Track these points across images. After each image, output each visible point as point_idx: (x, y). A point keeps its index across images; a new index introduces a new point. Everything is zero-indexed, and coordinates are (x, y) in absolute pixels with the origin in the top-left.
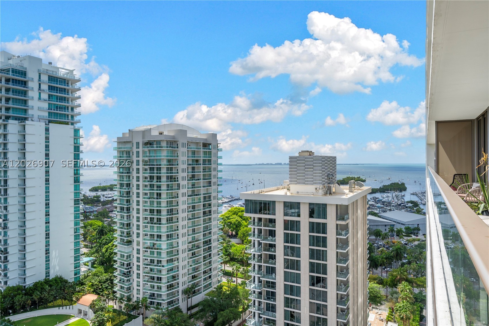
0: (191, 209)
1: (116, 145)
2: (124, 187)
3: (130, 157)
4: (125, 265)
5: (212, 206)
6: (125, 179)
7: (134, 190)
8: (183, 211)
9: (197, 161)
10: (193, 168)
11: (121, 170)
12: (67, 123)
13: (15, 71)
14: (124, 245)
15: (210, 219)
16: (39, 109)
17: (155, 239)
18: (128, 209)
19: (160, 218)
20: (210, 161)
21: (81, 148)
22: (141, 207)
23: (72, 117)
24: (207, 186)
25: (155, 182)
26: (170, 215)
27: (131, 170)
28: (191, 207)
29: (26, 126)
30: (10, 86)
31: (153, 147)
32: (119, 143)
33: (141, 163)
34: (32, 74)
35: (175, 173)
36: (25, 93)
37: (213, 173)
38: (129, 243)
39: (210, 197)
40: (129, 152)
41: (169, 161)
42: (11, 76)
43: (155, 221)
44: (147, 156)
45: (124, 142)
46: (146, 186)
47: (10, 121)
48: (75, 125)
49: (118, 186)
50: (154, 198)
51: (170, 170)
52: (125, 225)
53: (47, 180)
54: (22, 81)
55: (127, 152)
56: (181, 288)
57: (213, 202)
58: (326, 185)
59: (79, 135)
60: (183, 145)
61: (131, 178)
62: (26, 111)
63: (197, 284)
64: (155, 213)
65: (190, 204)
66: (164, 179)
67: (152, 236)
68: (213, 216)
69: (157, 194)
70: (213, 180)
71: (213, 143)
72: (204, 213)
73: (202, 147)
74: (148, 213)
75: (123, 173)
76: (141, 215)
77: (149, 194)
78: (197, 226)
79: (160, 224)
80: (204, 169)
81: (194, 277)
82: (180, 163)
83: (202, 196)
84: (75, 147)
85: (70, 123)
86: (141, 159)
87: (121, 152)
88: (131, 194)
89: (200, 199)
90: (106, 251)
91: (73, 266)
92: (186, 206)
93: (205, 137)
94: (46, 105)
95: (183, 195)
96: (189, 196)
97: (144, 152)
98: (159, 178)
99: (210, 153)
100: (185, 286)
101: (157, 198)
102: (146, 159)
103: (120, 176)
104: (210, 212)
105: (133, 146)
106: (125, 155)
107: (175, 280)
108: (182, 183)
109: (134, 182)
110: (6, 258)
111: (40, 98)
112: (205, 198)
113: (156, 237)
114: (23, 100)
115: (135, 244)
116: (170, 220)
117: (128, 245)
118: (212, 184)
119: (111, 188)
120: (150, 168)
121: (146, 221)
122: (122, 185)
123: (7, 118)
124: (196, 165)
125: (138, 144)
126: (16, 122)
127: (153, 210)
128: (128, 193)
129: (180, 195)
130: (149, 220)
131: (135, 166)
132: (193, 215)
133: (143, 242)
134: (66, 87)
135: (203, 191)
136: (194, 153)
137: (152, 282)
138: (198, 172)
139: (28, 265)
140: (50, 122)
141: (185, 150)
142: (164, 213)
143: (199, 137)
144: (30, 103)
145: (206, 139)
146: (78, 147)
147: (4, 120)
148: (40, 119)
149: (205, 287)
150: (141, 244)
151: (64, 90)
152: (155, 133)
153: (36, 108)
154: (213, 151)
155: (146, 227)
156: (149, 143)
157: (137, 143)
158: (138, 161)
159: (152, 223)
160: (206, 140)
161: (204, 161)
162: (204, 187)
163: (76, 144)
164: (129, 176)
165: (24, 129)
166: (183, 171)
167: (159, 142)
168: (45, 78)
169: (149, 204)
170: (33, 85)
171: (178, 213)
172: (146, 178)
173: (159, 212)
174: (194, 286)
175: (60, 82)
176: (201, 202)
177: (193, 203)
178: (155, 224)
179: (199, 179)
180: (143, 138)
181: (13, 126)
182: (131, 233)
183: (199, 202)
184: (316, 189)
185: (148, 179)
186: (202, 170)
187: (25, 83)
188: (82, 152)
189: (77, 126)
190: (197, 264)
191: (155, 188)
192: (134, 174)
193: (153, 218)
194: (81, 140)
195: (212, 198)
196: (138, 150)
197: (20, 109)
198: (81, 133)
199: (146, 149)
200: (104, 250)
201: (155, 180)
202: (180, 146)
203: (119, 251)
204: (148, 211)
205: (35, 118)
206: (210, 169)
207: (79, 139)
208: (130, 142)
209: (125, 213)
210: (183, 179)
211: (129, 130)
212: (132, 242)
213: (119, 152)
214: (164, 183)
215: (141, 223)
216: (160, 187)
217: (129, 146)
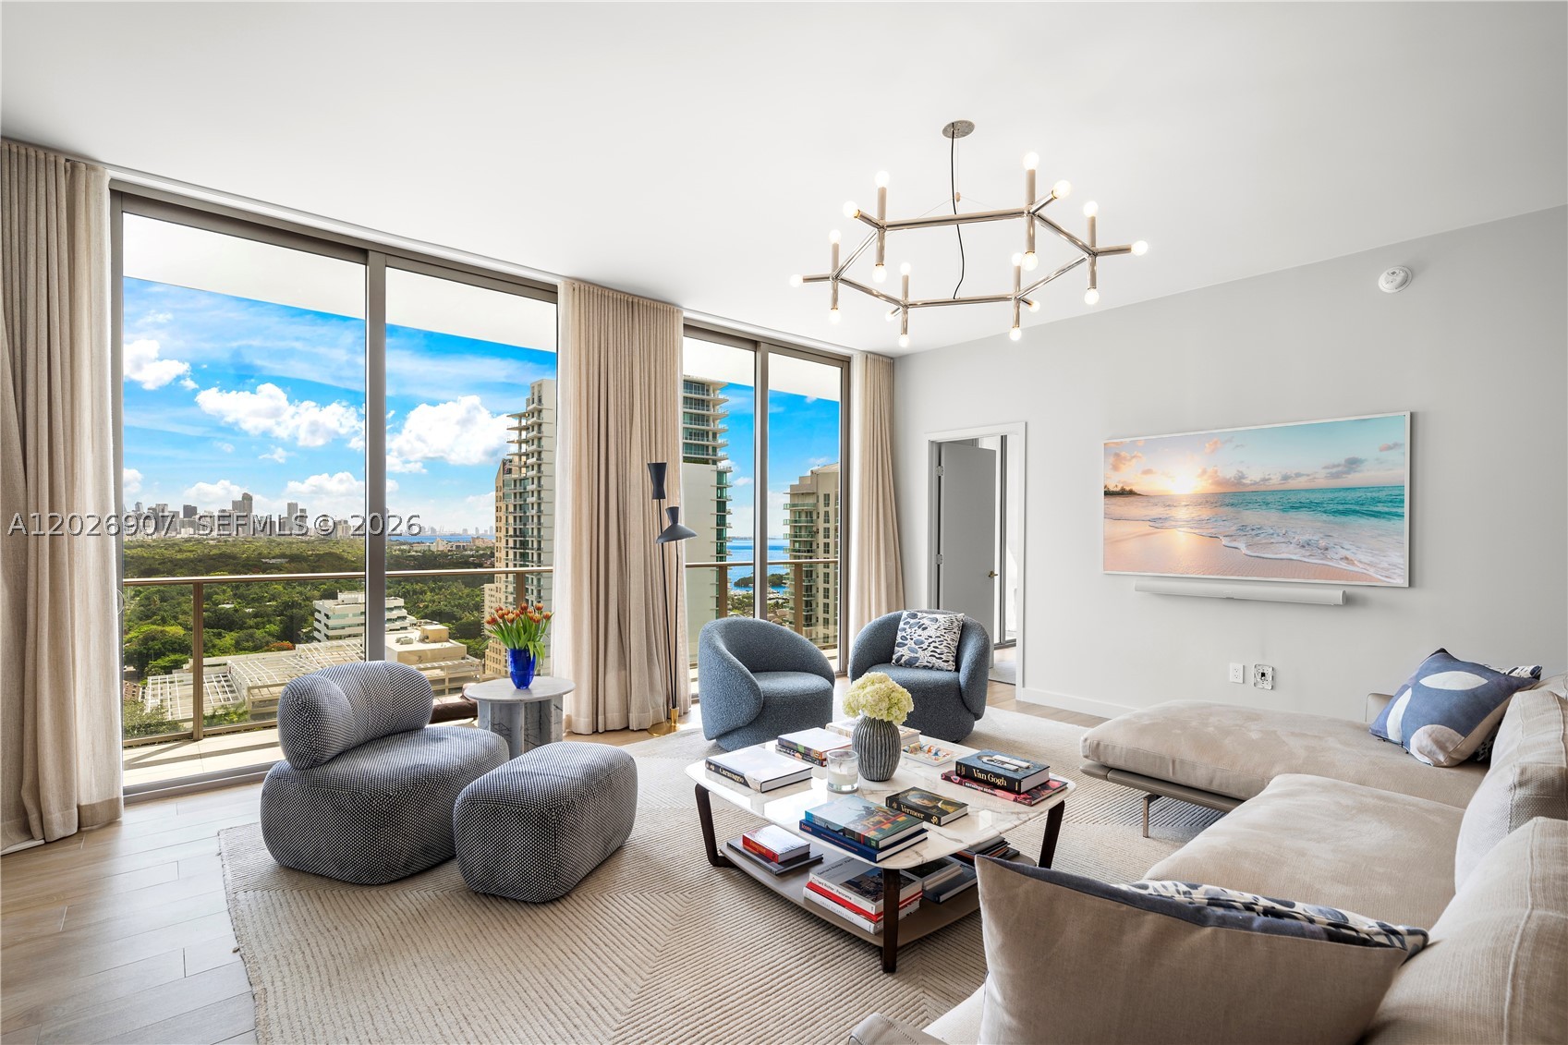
1: (787, 499)
2: (802, 578)
3: (812, 522)
11: (797, 545)
12: (706, 462)
21: (729, 506)
23: (715, 449)
27: (814, 547)
32: (793, 495)
33: (832, 533)
40: (811, 513)
45: (803, 494)
48: (719, 464)
49: (792, 576)
55: (807, 513)
59: (724, 482)
61: (815, 561)
75: (799, 551)
84: (719, 503)
85: (710, 461)
86: (832, 526)
87: (796, 513)
88: (814, 591)
103: (795, 556)
105: (818, 501)
106: (803, 518)
122: (797, 574)
125: (828, 497)
128: (809, 589)
131: (821, 540)
134: (705, 397)
146: (724, 504)
151: (704, 404)
157: (825, 495)
163: (720, 498)
175: (695, 389)
188: (730, 513)
189: (722, 465)
192: (820, 554)
194: (728, 492)
196: (827, 509)
207: (724, 489)
208: (813, 494)
211: (812, 472)
213: (793, 513)
217: (811, 500)
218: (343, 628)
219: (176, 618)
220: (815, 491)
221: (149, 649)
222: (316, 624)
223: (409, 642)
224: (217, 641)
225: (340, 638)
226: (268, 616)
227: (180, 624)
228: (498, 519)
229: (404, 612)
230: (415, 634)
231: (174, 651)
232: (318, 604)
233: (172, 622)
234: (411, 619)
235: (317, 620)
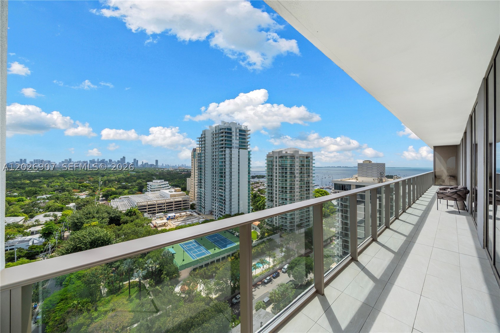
0: (300, 188)
1: (266, 158)
3: (272, 163)
5: (310, 187)
6: (270, 173)
7: (275, 178)
8: (297, 188)
9: (303, 165)
10: (301, 169)
11: (269, 169)
12: (245, 149)
13: (228, 129)
14: (270, 202)
15: (309, 193)
16: (236, 143)
17: (284, 200)
18: (271, 186)
19: (287, 191)
20: (309, 165)
21: (251, 159)
22: (277, 186)
23: (247, 146)
24: (308, 177)
25: (284, 175)
26: (291, 190)
27: (273, 169)
29: (232, 151)
30: (226, 135)
31: (283, 159)
32: (267, 157)
33: (278, 166)
34: (234, 130)
35: (293, 171)
36: (231, 137)
37: (311, 171)
38: (272, 201)
39: (309, 182)
40: (272, 161)
41: (291, 165)
42: (226, 131)
43: (284, 192)
44: (280, 163)
45: (270, 156)
46: (280, 176)
47: (227, 149)
48: (248, 149)
49: (267, 176)
50: (284, 182)
51: (291, 169)
52: (270, 193)
53: (239, 173)
54: (230, 132)
55: (271, 161)
56: (296, 224)
57: (311, 185)
58: (379, 178)
61: (273, 172)
62: (231, 144)
63: (303, 223)
64: (284, 189)
66: (288, 173)
67: (282, 199)
68: (311, 192)
69: (285, 180)
70: (311, 174)
71: (311, 157)
72: (306, 190)
73: (305, 159)
74: (281, 188)
76: (277, 189)
77: (281, 180)
78: (303, 196)
79: (286, 193)
80: (306, 169)
81: (301, 220)
82: (296, 166)
83: (305, 182)
84: (248, 159)
86: (277, 164)
87: (268, 161)
88: (273, 179)
89: (304, 183)
90: (259, 204)
91: (247, 209)
92: (298, 186)
93: (306, 154)
94: (238, 142)
95: (297, 181)
96: (299, 181)
97: (279, 161)
98: (286, 173)
99: (309, 161)
100: (298, 223)
101: (285, 182)
102: (280, 164)
103: (268, 171)
104: (309, 190)
105: (274, 158)
107: (293, 220)
108: (296, 175)
109: (275, 174)
110: (225, 203)
111: (236, 139)
112: (306, 182)
113: (284, 199)
114: (230, 140)
115: (275, 202)
116: (291, 192)
118: (310, 176)
119: (263, 177)
120: (282, 168)
121: (279, 192)
122: (269, 175)
123: (225, 147)
124: (303, 167)
125: (276, 157)
126: (228, 149)
127: (283, 187)
128: (271, 179)
129: (295, 181)
130: (281, 191)
131: (275, 167)
132: (301, 191)
134: (245, 134)
135: (306, 179)
136: (302, 161)
137: (283, 219)
138: (304, 170)
139: (232, 207)
140: (239, 148)
141: (298, 160)
142: (288, 188)
143: (303, 153)
144: (233, 141)
147: (225, 149)
148: (236, 147)
149: (306, 225)
150: (277, 202)
151: (244, 135)
152: (284, 152)
153: (235, 143)
154: (311, 160)
155: (280, 194)
156: (282, 157)
158: (276, 165)
159: (283, 193)
160: (307, 155)
161: (306, 165)
162: (306, 177)
163: (249, 157)
164: (272, 172)
165: (231, 152)
166: (297, 169)
167: (286, 157)
168: (238, 131)
169: (281, 184)
170: (234, 134)
171: (294, 189)
172: (280, 172)
173: (286, 188)
174: (301, 224)
175: (243, 132)
176: (305, 185)
177: (301, 185)
178: (284, 193)
179: (304, 174)
180: (279, 155)
181: (228, 151)
182: (273, 197)
183: (304, 185)
184: (374, 180)
185: (281, 173)
187: (231, 133)
188: (251, 161)
190: (303, 214)
191: (284, 177)
192: (275, 171)
193: (283, 191)
194: (251, 156)
195: (310, 183)
196: (276, 160)
197: (229, 144)
198: (251, 153)
199: (280, 160)
200: (258, 204)
201: (284, 174)
202: (296, 158)
203: (267, 204)
204: (281, 187)
205: (235, 147)
206: (309, 169)
208: (273, 156)
210: (297, 173)
211: (272, 151)
213: (267, 161)
214: (288, 175)
215: (277, 193)
216: (287, 177)
217: (272, 158)
218: (155, 189)
219: (113, 186)
221: (108, 194)
222: (148, 188)
223: (172, 192)
224: (124, 192)
225: (153, 191)
226: (134, 186)
227: (114, 188)
228: (192, 163)
229: (168, 185)
230: (173, 190)
231: (114, 194)
232: (148, 183)
233: (112, 187)
234: (170, 187)
235: (148, 187)
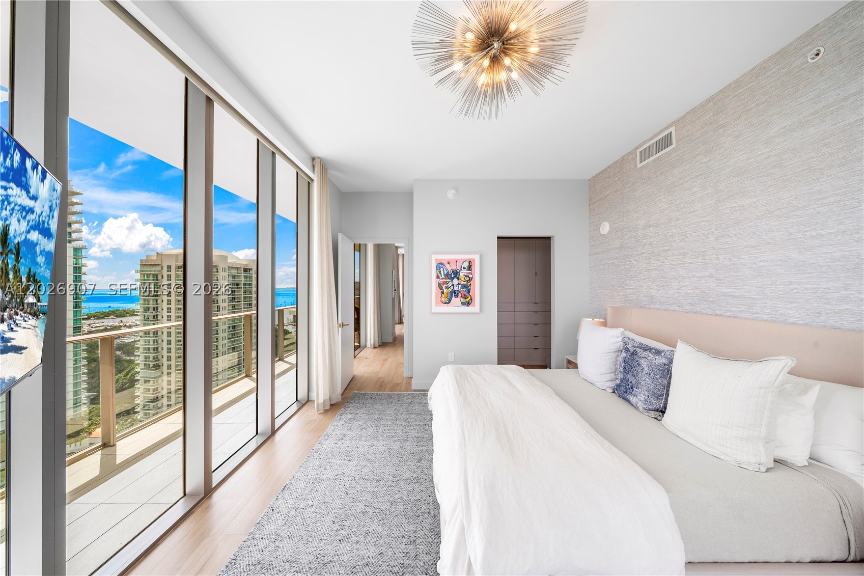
0: (231, 329)
1: (138, 267)
2: (149, 311)
3: (158, 280)
4: (151, 390)
6: (151, 303)
9: (238, 284)
10: (233, 292)
14: (151, 370)
20: (250, 285)
21: (84, 269)
28: (231, 328)
32: (142, 265)
38: (157, 367)
44: (181, 280)
45: (150, 265)
48: (75, 243)
49: (142, 310)
52: (151, 350)
55: (153, 275)
59: (80, 254)
60: (224, 270)
61: (159, 301)
65: (230, 324)
71: (253, 269)
73: (243, 272)
80: (245, 292)
86: (174, 282)
87: (145, 275)
92: (226, 327)
93: (245, 263)
99: (251, 277)
102: (180, 282)
103: (145, 299)
105: (162, 269)
106: (151, 278)
108: (222, 305)
109: (164, 306)
115: (165, 368)
117: (155, 370)
124: (237, 288)
125: (169, 268)
128: (155, 316)
133: (176, 365)
136: (234, 277)
138: (239, 295)
141: (225, 274)
143: (237, 262)
145: (247, 265)
146: (80, 268)
154: (254, 275)
157: (168, 266)
161: (245, 284)
162: (244, 308)
163: (76, 264)
164: (157, 300)
177: (233, 324)
179: (239, 302)
180: (177, 261)
182: (160, 357)
183: (239, 322)
186: (243, 294)
188: (84, 274)
189: (77, 244)
192: (164, 297)
194: (82, 261)
196: (170, 273)
202: (220, 270)
203: (142, 377)
206: (251, 291)
207: (80, 259)
208: (157, 264)
209: (151, 337)
210: (224, 301)
211: (157, 253)
212: (161, 367)
213: (143, 275)
217: (158, 268)
220: (160, 263)
